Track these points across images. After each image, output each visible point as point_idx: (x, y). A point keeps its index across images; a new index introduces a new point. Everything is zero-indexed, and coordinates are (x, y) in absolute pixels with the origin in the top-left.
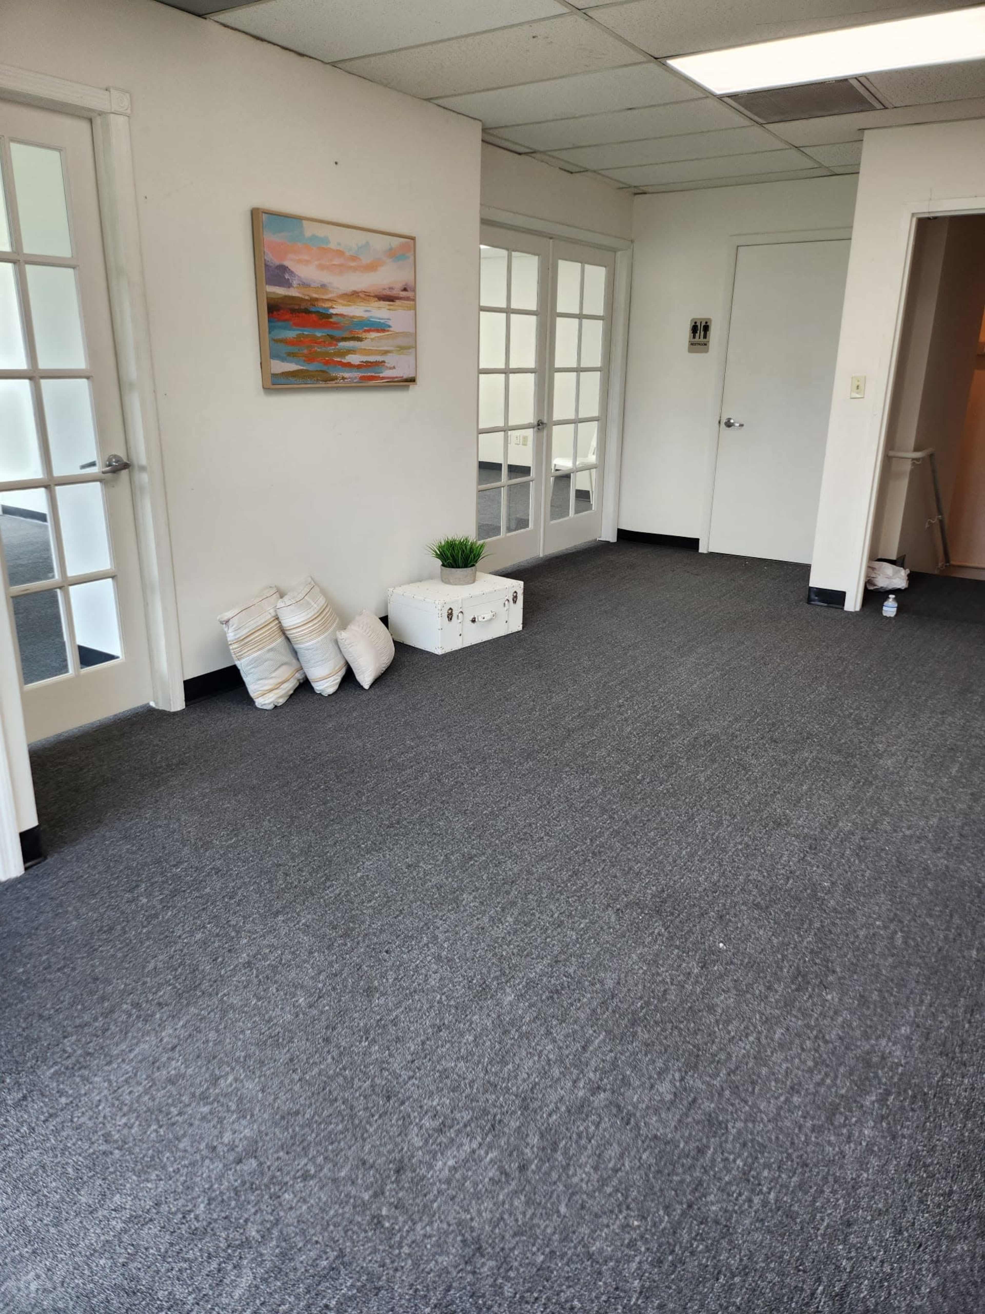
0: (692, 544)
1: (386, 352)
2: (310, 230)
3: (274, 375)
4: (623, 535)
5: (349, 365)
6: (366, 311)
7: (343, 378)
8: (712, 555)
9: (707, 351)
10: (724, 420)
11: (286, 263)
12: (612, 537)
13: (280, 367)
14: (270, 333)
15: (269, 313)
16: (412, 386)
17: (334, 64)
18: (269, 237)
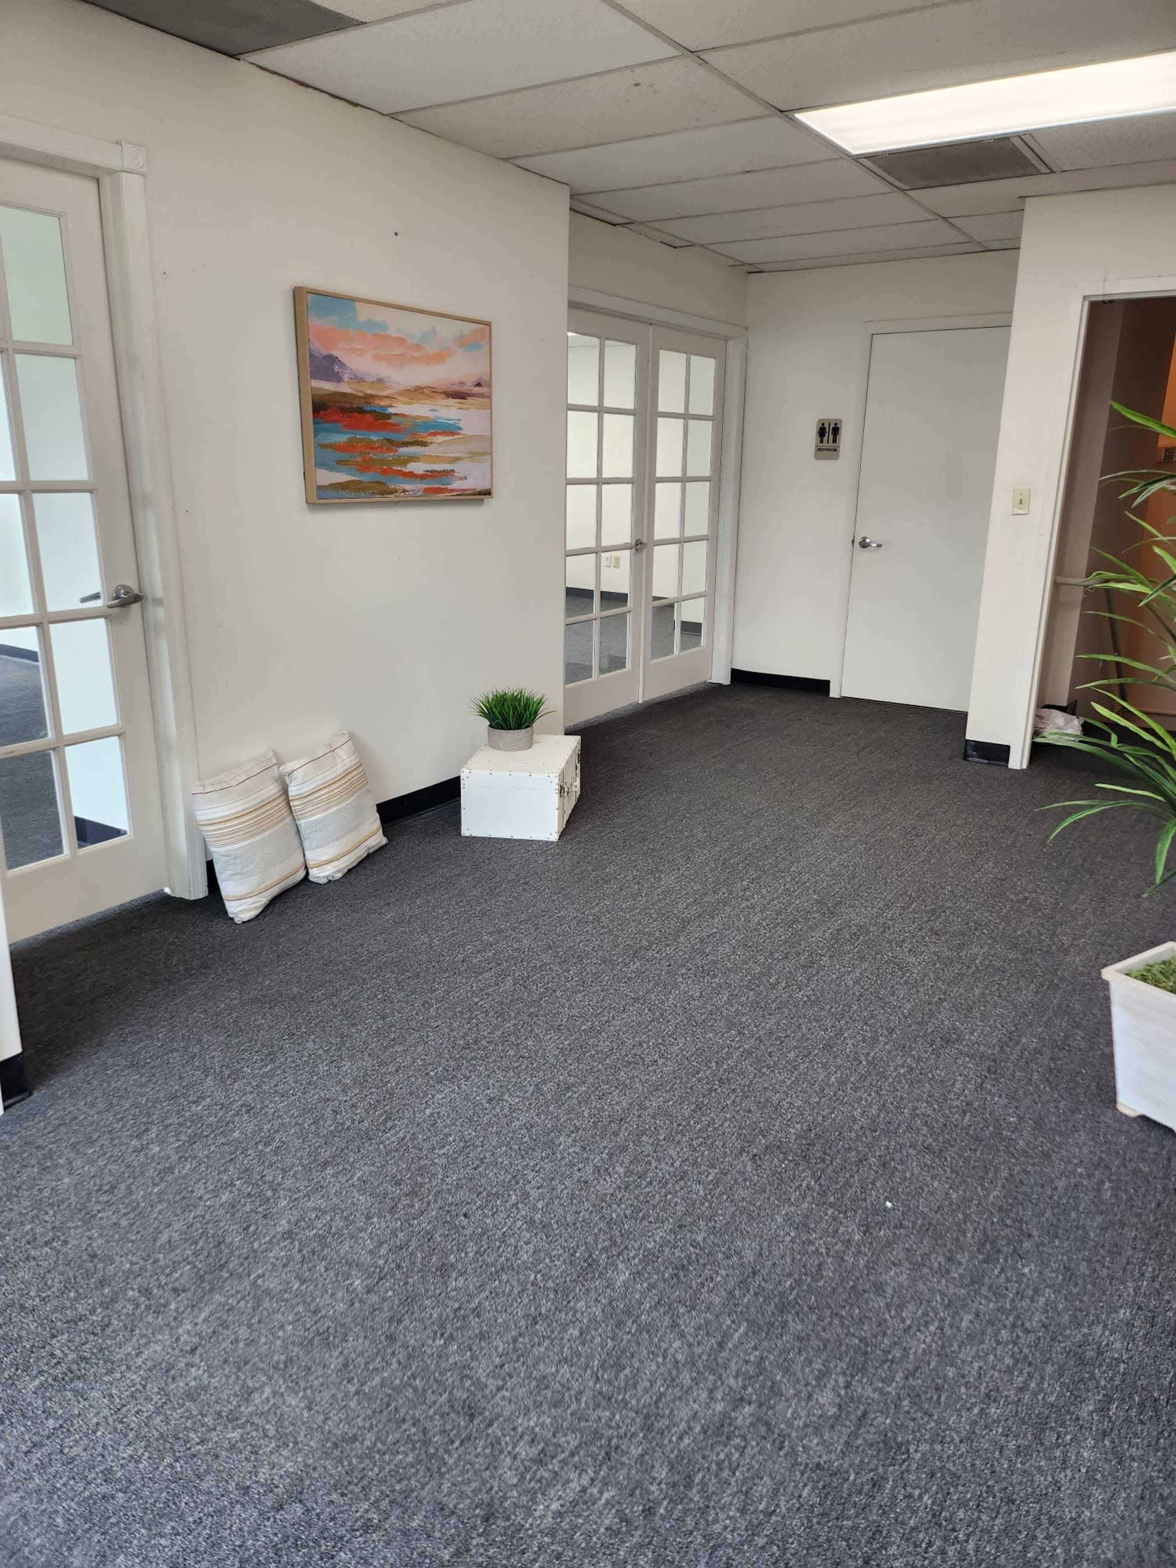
0: (821, 687)
1: (456, 460)
2: (364, 313)
3: (319, 487)
4: (738, 675)
5: (411, 475)
6: (432, 410)
7: (404, 491)
8: (845, 701)
9: (837, 458)
10: (858, 540)
11: (336, 353)
12: (723, 678)
13: (327, 477)
14: (315, 436)
15: (314, 413)
16: (487, 500)
17: (393, 116)
18: (315, 322)
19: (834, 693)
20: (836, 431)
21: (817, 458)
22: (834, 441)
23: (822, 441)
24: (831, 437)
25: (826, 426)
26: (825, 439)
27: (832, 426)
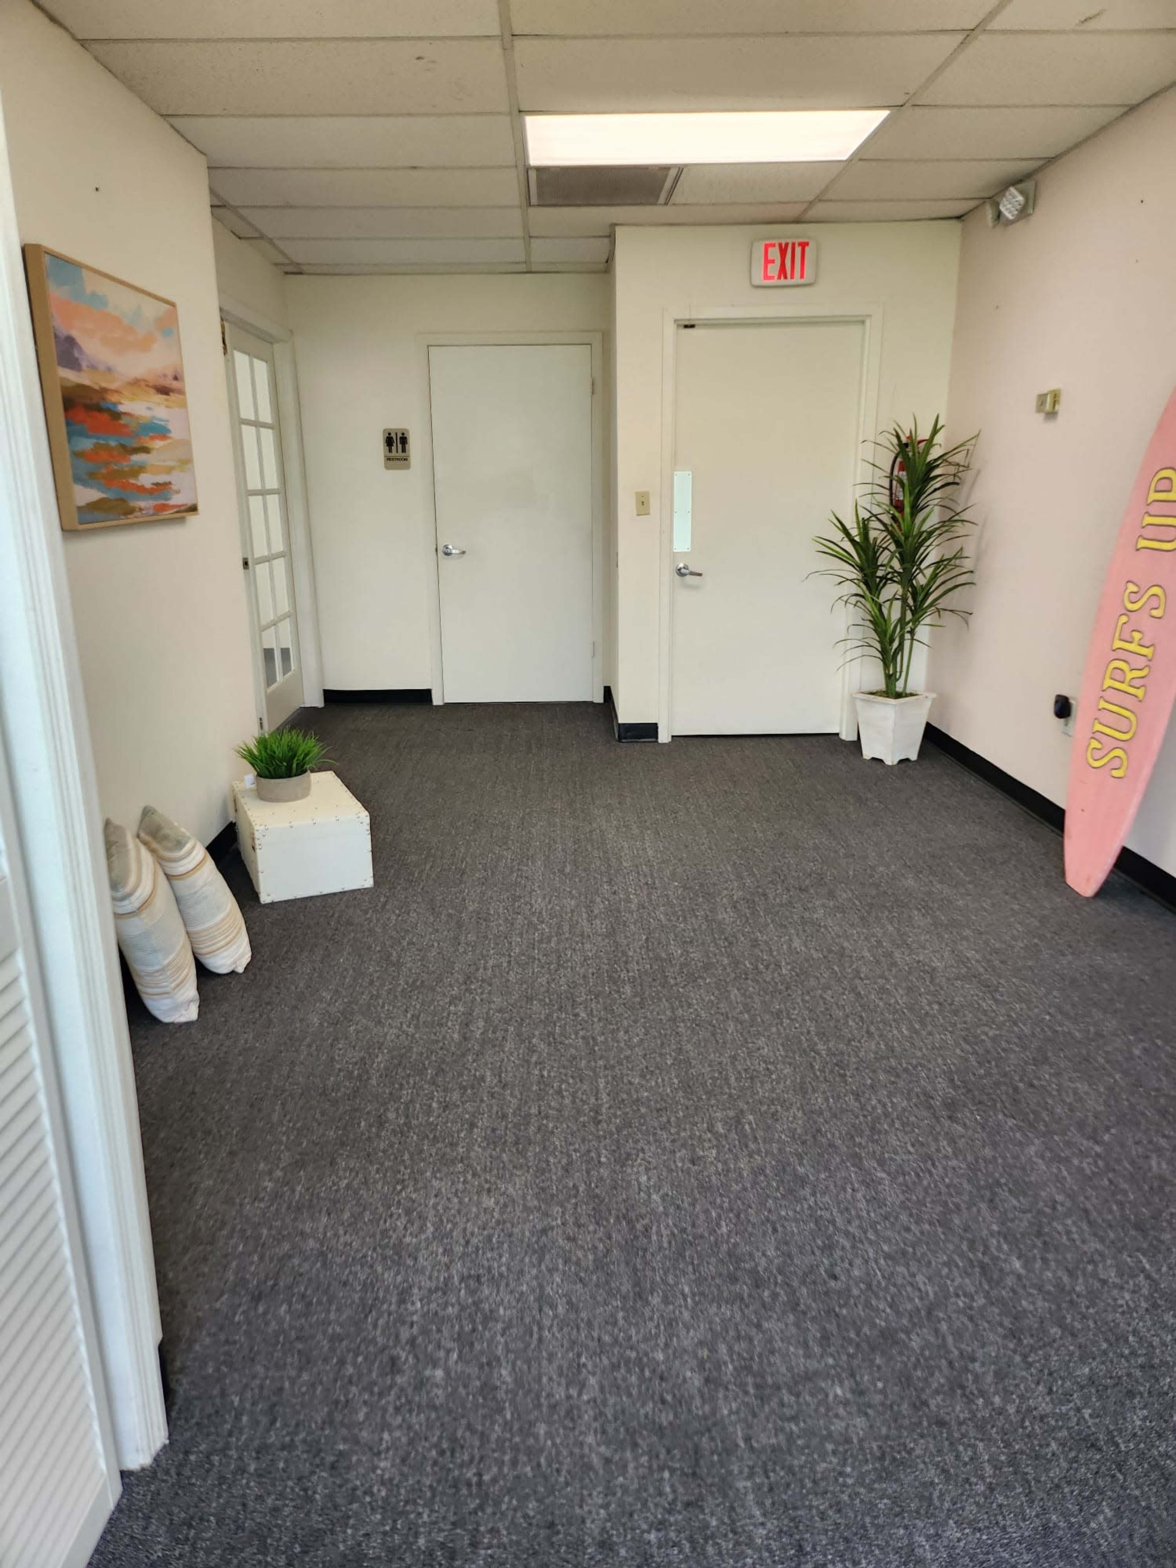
0: (423, 696)
1: (169, 470)
2: (91, 284)
3: (80, 509)
4: (331, 696)
5: (142, 489)
6: (149, 408)
7: (141, 509)
8: (448, 706)
9: (408, 467)
10: (441, 548)
11: (74, 333)
12: (317, 701)
13: (87, 495)
14: (69, 441)
15: (66, 409)
16: (192, 519)
17: (83, 43)
18: (56, 292)
19: (437, 701)
20: (404, 440)
21: (387, 468)
22: (404, 450)
23: (390, 451)
24: (400, 446)
25: (393, 435)
26: (394, 448)
27: (399, 435)
